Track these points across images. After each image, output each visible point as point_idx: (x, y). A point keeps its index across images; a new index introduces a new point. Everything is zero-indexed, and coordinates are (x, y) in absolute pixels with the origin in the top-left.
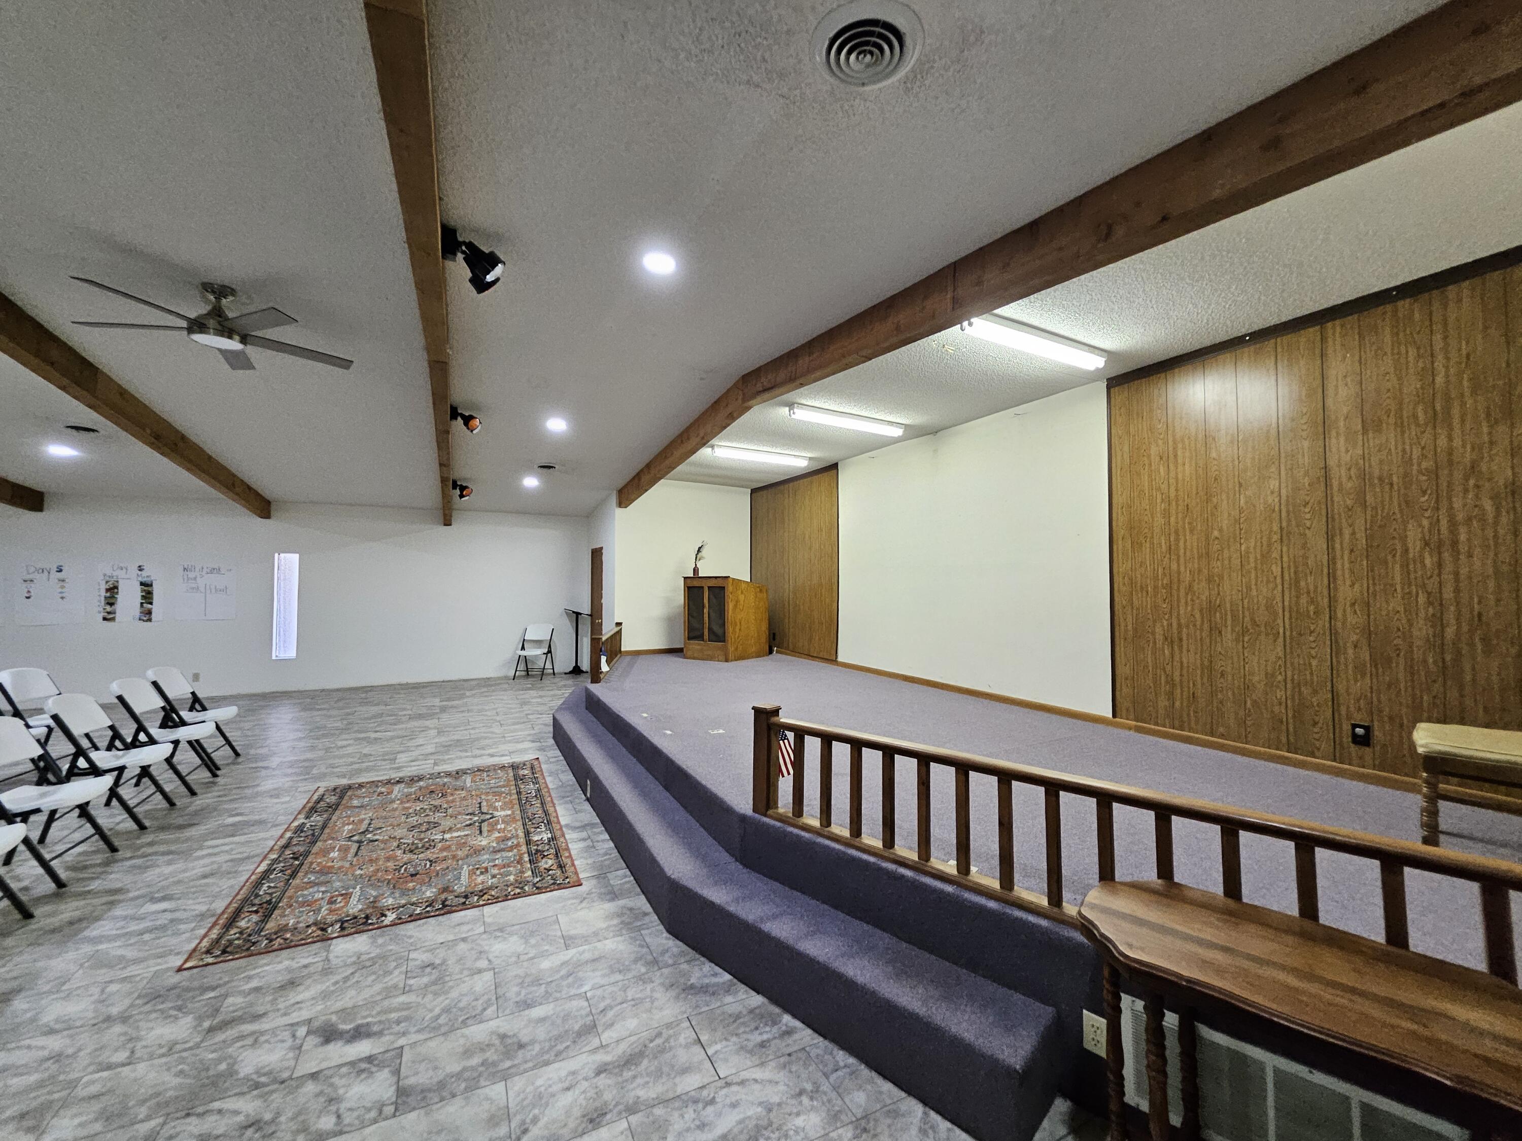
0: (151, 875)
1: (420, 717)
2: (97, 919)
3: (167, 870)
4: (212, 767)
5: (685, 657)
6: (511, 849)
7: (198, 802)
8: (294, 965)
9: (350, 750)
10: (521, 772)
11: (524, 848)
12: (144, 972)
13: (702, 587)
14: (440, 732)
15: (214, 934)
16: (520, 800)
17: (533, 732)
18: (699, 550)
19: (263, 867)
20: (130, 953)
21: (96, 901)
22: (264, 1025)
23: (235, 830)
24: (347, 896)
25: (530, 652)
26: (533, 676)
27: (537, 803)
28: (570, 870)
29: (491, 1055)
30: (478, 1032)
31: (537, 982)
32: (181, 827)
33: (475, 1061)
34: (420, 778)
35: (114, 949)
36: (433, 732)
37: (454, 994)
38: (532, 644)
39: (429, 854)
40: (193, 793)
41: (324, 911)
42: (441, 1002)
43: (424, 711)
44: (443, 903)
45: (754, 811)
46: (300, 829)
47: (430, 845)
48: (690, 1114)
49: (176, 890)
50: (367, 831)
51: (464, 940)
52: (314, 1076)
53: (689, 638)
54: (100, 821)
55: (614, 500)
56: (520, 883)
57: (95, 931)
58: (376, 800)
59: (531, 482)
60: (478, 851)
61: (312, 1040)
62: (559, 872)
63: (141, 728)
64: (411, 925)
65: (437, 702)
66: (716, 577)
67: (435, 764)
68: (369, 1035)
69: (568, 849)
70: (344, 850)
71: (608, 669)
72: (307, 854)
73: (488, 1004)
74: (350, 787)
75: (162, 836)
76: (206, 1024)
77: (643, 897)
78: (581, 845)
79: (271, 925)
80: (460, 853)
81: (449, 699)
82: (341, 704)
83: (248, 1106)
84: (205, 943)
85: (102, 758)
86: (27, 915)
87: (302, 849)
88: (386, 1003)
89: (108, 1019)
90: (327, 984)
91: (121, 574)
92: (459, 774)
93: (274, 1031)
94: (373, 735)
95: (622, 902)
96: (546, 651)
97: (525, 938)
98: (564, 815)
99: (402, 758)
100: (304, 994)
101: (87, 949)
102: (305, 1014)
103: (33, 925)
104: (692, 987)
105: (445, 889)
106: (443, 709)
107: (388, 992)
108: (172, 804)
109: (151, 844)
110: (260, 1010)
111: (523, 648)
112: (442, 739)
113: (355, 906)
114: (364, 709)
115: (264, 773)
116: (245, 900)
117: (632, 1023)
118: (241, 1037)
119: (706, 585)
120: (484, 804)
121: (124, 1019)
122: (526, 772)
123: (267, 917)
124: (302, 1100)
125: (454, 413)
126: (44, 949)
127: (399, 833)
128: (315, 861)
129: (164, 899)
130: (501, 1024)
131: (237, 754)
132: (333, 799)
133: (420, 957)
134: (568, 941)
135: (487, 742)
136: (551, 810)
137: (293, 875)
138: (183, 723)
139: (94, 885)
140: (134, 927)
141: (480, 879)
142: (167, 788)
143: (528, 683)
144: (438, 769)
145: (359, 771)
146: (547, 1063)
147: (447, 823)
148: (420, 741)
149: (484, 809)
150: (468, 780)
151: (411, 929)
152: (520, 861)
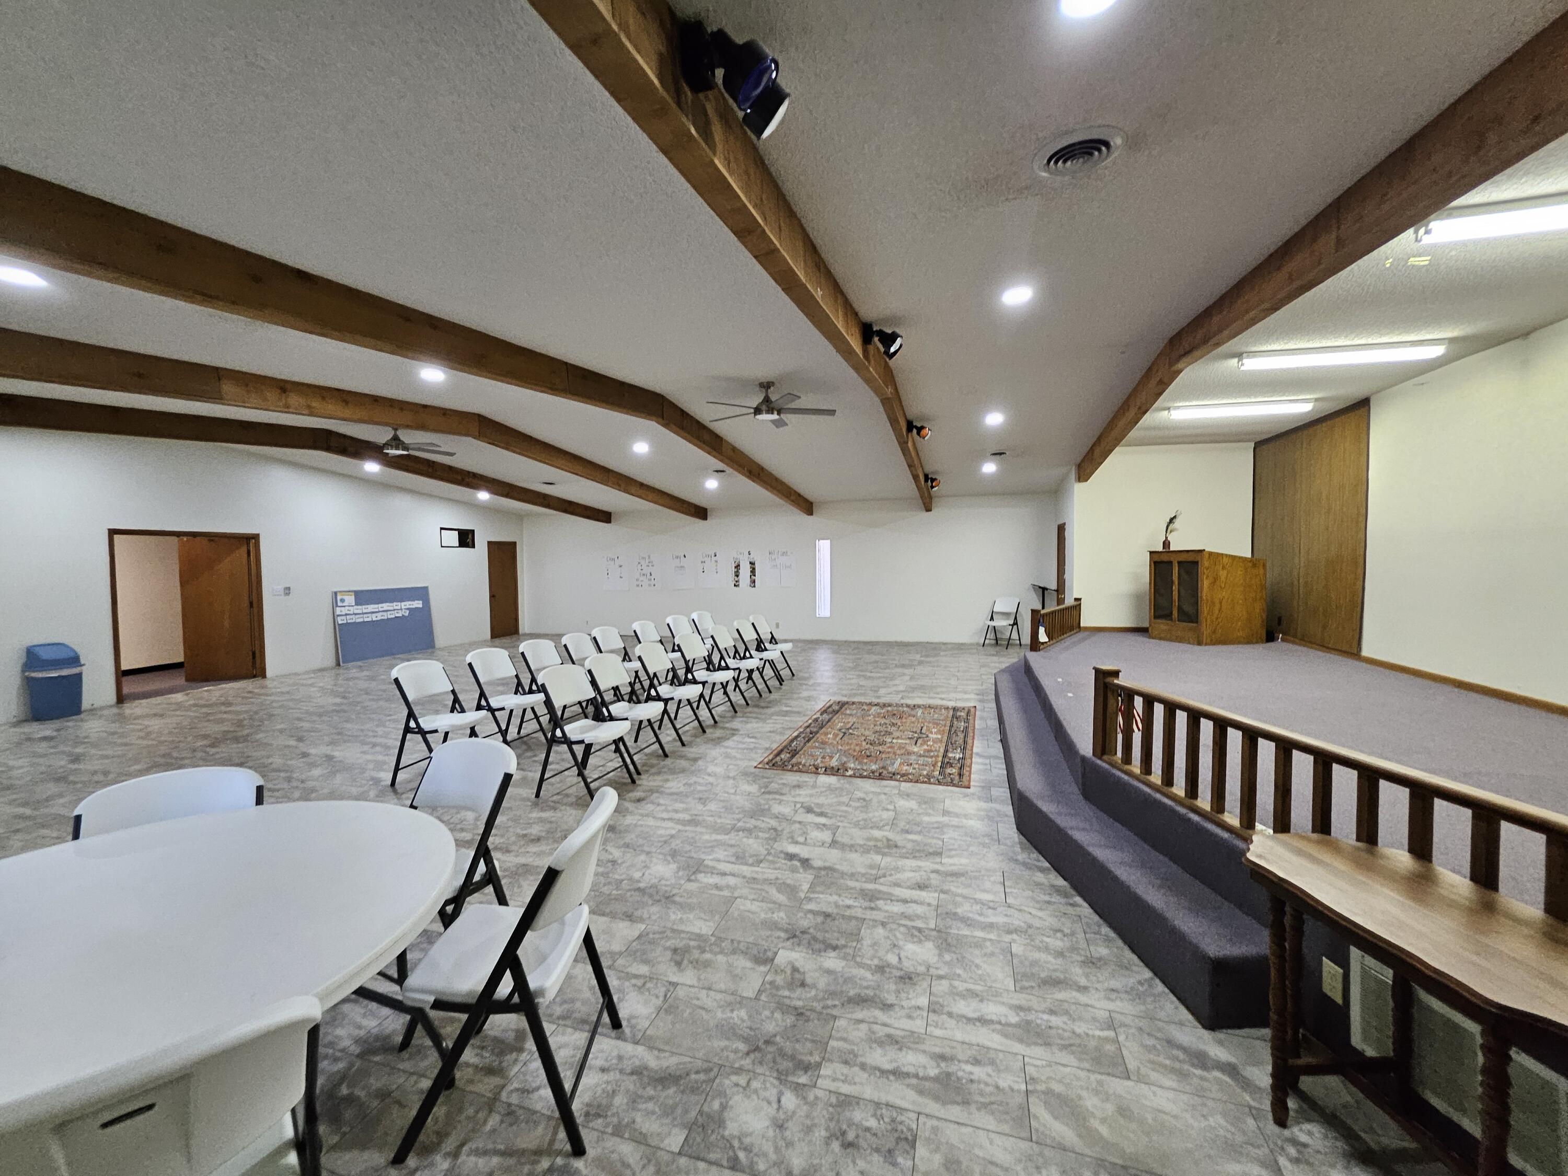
0: (749, 726)
1: (903, 666)
2: (728, 739)
3: (755, 725)
4: (781, 680)
5: (1151, 637)
6: (932, 757)
7: (773, 696)
8: (801, 780)
9: (853, 681)
10: (959, 714)
11: (940, 759)
12: (744, 764)
13: (1171, 562)
14: (912, 678)
15: (770, 757)
16: (950, 731)
17: (980, 687)
18: (1172, 520)
19: (795, 734)
20: (738, 756)
21: (728, 732)
22: (784, 798)
23: (786, 714)
24: (831, 757)
25: (1000, 623)
26: (1001, 645)
27: (961, 736)
28: (965, 778)
29: (879, 844)
30: (877, 833)
31: (918, 824)
32: (763, 708)
33: (872, 843)
34: (890, 705)
35: (733, 753)
36: (907, 678)
37: (871, 815)
38: (1001, 616)
39: (880, 748)
40: (770, 692)
41: (819, 761)
42: (863, 816)
43: (907, 662)
44: (880, 774)
45: (1094, 754)
46: (816, 720)
47: (883, 743)
48: (978, 907)
49: (758, 735)
50: (850, 728)
51: (885, 794)
52: (800, 823)
53: (1155, 617)
54: (731, 698)
55: (1073, 475)
56: (929, 777)
57: (726, 743)
58: (860, 713)
59: (989, 468)
60: (909, 753)
61: (802, 810)
62: (957, 778)
63: (747, 649)
64: (859, 779)
65: (918, 657)
66: (1188, 551)
67: (902, 698)
68: (825, 816)
69: (970, 767)
70: (836, 735)
71: (1046, 640)
72: (817, 733)
73: (887, 824)
74: (847, 703)
75: (756, 710)
76: (763, 790)
77: (1011, 807)
78: (981, 767)
79: (794, 760)
80: (898, 752)
81: (927, 656)
82: (856, 651)
83: (773, 823)
84: (766, 760)
85: (731, 662)
86: (704, 731)
87: (815, 730)
88: (838, 808)
89: (729, 777)
90: (813, 791)
91: (741, 557)
92: (915, 707)
93: (788, 802)
94: (869, 674)
95: (993, 805)
96: (1012, 622)
97: (920, 803)
98: (978, 746)
99: (882, 691)
100: (802, 792)
101: (723, 750)
102: (801, 799)
103: (706, 736)
104: (1016, 860)
105: (883, 768)
106: (920, 663)
107: (840, 803)
108: (761, 696)
109: (750, 713)
110: (784, 792)
111: (992, 619)
112: (913, 683)
113: (834, 763)
114: (867, 656)
115: (804, 687)
116: (785, 747)
117: (964, 861)
118: (775, 799)
119: (1175, 560)
120: (925, 728)
121: (734, 778)
122: (962, 714)
123: (793, 756)
124: (793, 828)
125: (910, 426)
126: (709, 746)
127: (867, 733)
128: (821, 737)
129: (753, 737)
130: (890, 835)
131: (793, 675)
132: (836, 708)
133: (859, 794)
134: (946, 813)
135: (944, 689)
136: (970, 741)
137: (808, 741)
138: (766, 650)
139: (727, 725)
140: (741, 746)
141: (905, 768)
142: (759, 687)
143: (992, 650)
144: (902, 701)
145: (855, 695)
146: (908, 858)
147: (896, 734)
148: (897, 682)
149: (924, 731)
150: (920, 712)
151: (859, 781)
152: (934, 766)
